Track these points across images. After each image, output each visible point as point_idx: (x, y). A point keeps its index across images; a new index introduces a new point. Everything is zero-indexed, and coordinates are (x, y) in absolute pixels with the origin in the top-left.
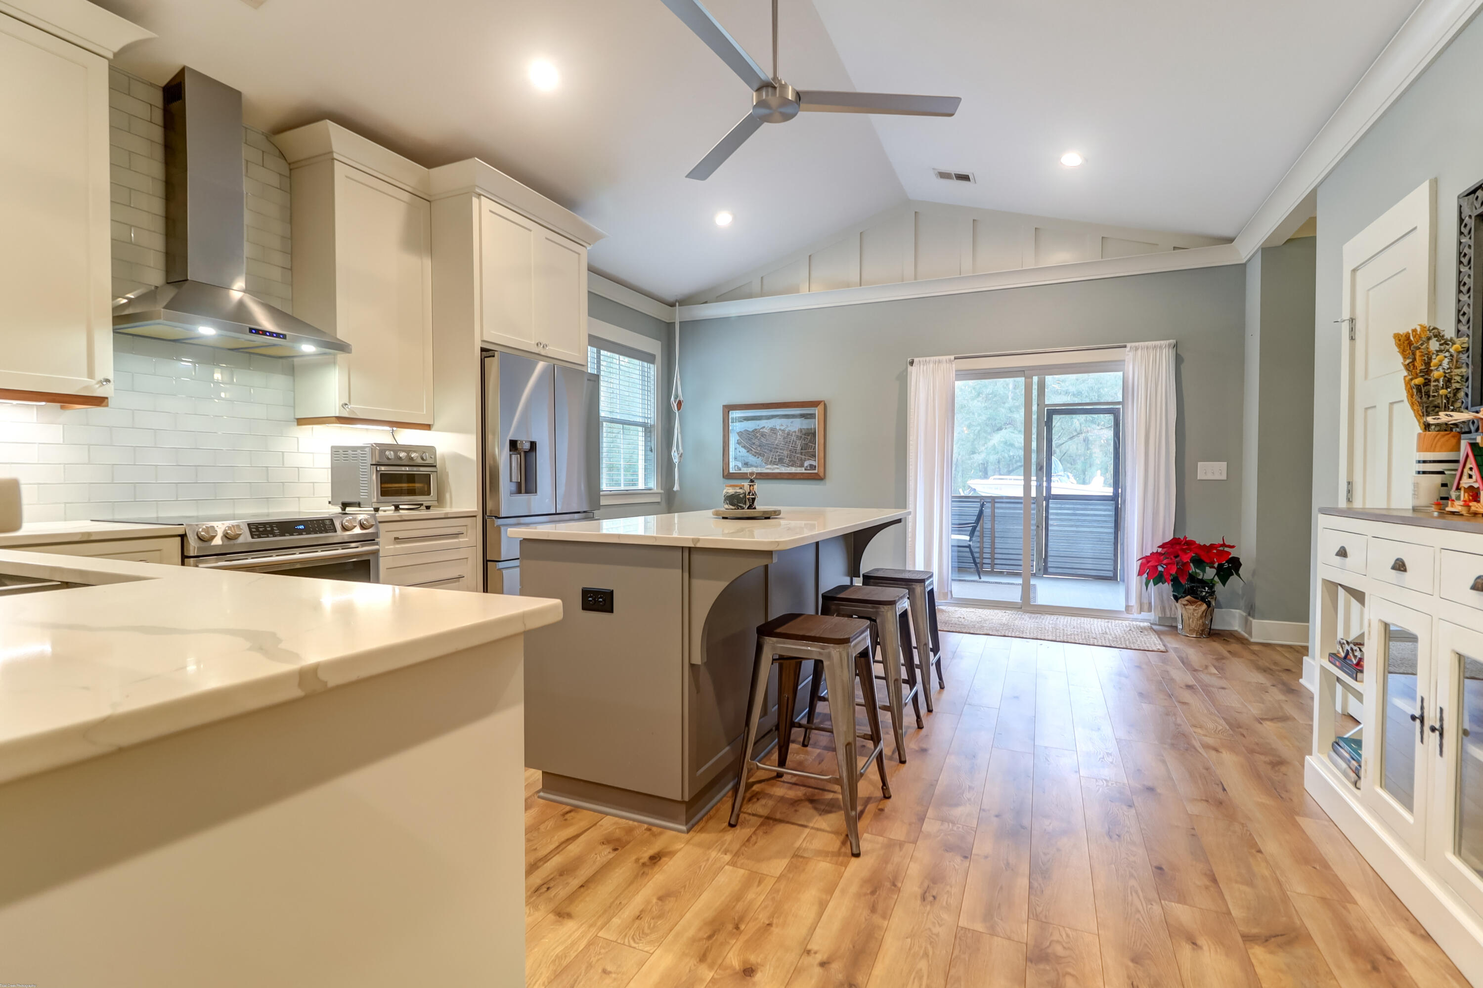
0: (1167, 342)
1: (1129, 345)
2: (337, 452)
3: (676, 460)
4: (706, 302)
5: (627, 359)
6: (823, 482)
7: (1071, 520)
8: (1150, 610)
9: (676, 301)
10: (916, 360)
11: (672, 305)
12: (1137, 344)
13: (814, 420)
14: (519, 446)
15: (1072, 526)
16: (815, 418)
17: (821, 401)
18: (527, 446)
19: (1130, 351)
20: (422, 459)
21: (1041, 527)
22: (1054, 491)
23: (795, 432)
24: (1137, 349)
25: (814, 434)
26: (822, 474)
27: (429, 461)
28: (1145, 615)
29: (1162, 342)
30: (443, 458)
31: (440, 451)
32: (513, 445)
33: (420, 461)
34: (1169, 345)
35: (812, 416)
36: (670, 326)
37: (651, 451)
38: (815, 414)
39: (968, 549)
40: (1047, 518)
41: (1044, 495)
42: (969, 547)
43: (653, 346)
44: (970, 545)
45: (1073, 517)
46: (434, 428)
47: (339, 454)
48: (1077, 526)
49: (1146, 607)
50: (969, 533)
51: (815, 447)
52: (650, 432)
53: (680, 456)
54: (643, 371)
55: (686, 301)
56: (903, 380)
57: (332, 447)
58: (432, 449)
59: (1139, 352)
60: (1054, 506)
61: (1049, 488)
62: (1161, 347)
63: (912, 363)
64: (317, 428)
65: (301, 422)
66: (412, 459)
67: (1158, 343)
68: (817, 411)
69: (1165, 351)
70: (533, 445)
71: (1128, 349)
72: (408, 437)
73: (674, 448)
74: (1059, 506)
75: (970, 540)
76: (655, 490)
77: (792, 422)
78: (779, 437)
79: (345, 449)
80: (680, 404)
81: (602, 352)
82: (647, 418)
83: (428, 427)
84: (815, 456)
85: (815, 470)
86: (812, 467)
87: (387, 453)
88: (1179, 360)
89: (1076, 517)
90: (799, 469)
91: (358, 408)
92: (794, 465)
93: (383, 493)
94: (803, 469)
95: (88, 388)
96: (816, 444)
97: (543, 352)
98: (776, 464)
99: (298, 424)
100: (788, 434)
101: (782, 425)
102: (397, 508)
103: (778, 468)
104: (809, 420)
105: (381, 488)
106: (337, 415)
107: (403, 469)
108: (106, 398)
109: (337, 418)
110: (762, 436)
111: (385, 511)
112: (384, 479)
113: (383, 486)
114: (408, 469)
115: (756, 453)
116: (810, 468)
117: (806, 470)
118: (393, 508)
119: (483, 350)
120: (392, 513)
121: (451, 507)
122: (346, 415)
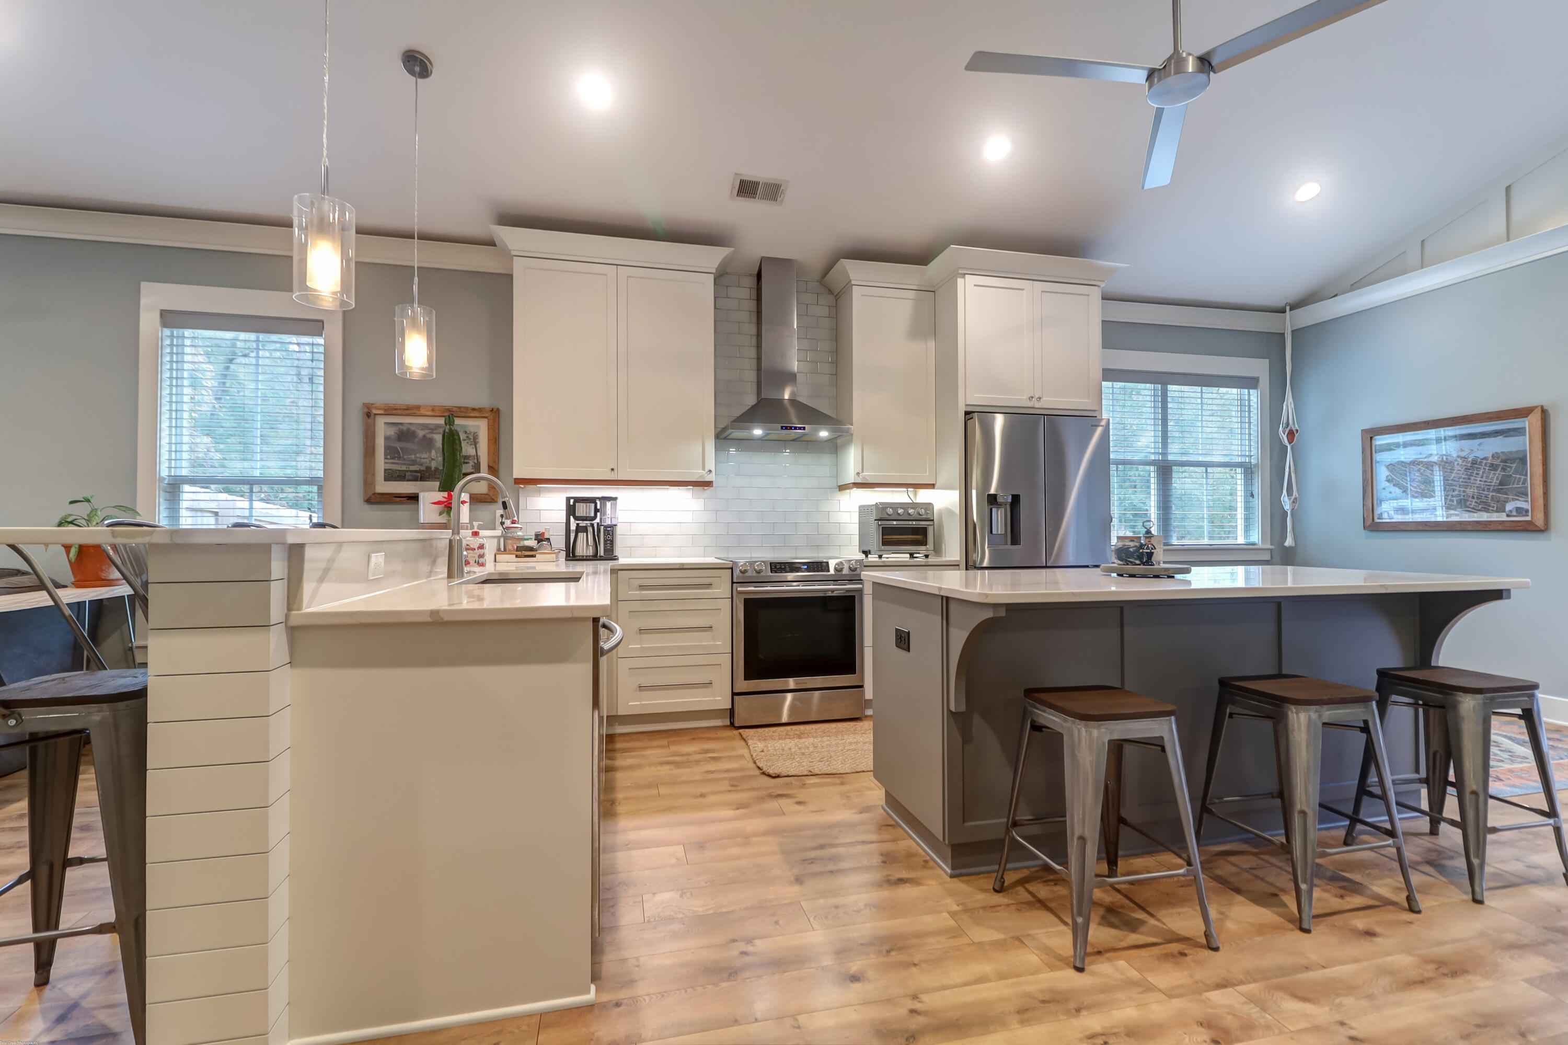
2: (861, 510)
4: (1334, 296)
6: (1544, 534)
9: (1287, 305)
13: (1521, 438)
14: (999, 500)
16: (1525, 435)
17: (1537, 407)
18: (1009, 500)
20: (919, 514)
23: (1486, 458)
25: (1523, 460)
26: (1540, 523)
27: (928, 515)
32: (994, 498)
33: (918, 516)
35: (1519, 431)
38: (1524, 428)
43: (1256, 366)
46: (936, 487)
47: (863, 512)
51: (1525, 480)
54: (1241, 400)
55: (1303, 302)
57: (860, 506)
58: (932, 506)
64: (851, 492)
65: (841, 488)
66: (909, 514)
68: (1527, 423)
70: (1016, 498)
77: (1480, 445)
78: (1457, 468)
79: (865, 508)
83: (932, 486)
84: (1526, 495)
85: (1529, 515)
86: (1522, 512)
87: (889, 510)
90: (1495, 514)
91: (869, 475)
92: (1486, 510)
93: (885, 543)
94: (1504, 514)
95: (702, 476)
96: (1526, 475)
97: (1037, 405)
98: (1455, 509)
99: (840, 490)
100: (1474, 462)
101: (1462, 450)
102: (912, 555)
103: (1456, 515)
104: (1511, 439)
105: (882, 539)
106: (853, 481)
107: (910, 523)
108: (712, 482)
109: (854, 483)
110: (1427, 468)
111: (887, 558)
112: (886, 531)
113: (884, 537)
114: (914, 523)
115: (1417, 492)
116: (1514, 513)
117: (1508, 516)
118: (908, 555)
119: (967, 413)
120: (908, 559)
121: (945, 557)
122: (860, 481)
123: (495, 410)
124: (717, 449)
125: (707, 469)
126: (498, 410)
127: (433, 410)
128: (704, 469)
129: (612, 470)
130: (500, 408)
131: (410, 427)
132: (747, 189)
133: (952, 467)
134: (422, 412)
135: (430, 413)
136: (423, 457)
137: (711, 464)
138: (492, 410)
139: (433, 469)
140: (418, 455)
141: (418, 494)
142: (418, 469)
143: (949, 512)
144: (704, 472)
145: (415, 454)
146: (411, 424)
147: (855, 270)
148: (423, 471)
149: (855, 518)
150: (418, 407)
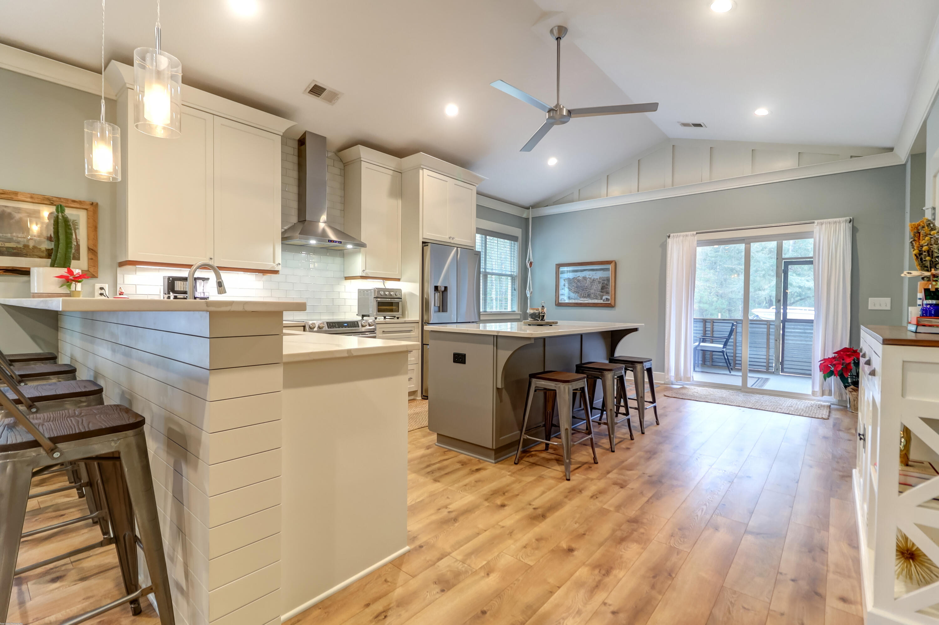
0: (844, 219)
1: (816, 221)
2: (361, 292)
3: (528, 295)
4: (547, 206)
5: (502, 240)
6: (613, 309)
7: (801, 336)
8: (830, 394)
9: (530, 206)
10: (672, 235)
11: (528, 208)
12: (822, 221)
13: (608, 272)
14: (439, 289)
15: (801, 341)
16: (609, 271)
17: (613, 261)
18: (443, 289)
19: (817, 225)
20: (396, 295)
21: (778, 341)
22: (789, 317)
23: (598, 279)
24: (822, 224)
25: (609, 280)
26: (613, 304)
27: (398, 296)
28: (826, 398)
29: (840, 219)
30: (405, 295)
31: (403, 292)
32: (436, 288)
33: (395, 296)
34: (846, 221)
35: (607, 269)
36: (527, 220)
37: (515, 290)
38: (609, 268)
39: (721, 354)
40: (783, 335)
41: (782, 319)
42: (723, 352)
43: (517, 232)
44: (723, 351)
45: (804, 335)
46: (401, 280)
47: (362, 293)
48: (806, 341)
49: (827, 392)
50: (723, 343)
51: (609, 288)
52: (515, 280)
53: (531, 293)
54: (511, 246)
55: (535, 206)
56: (664, 247)
57: (359, 290)
58: (400, 290)
59: (824, 226)
60: (789, 327)
61: (785, 314)
62: (839, 222)
63: (669, 237)
64: (352, 281)
65: (347, 278)
66: (391, 295)
67: (837, 219)
68: (610, 267)
69: (843, 225)
70: (446, 288)
71: (816, 224)
72: (390, 285)
73: (528, 289)
74: (793, 327)
75: (723, 348)
76: (517, 312)
77: (596, 273)
78: (588, 282)
79: (364, 290)
80: (531, 264)
81: (488, 237)
82: (513, 272)
83: (399, 280)
84: (609, 293)
85: (609, 301)
86: (607, 299)
87: (381, 292)
88: (854, 231)
89: (806, 335)
90: (599, 300)
91: (369, 272)
92: (596, 299)
93: (379, 311)
94: (602, 301)
95: (273, 267)
96: (609, 286)
97: (452, 242)
98: (586, 298)
99: (345, 280)
100: (594, 280)
101: (590, 275)
102: (385, 318)
103: (587, 300)
104: (605, 272)
105: (378, 308)
106: (361, 275)
107: (388, 299)
108: (279, 271)
109: (361, 276)
110: (578, 281)
111: (379, 319)
112: (380, 304)
113: (379, 307)
114: (389, 300)
115: (574, 291)
116: (605, 300)
117: (603, 301)
118: (383, 318)
119: (423, 243)
120: (383, 320)
121: (408, 318)
122: (364, 275)
123: (94, 204)
124: (283, 250)
125: (277, 263)
126: (97, 204)
127: (32, 198)
128: (274, 262)
129: (211, 259)
130: (99, 203)
131: (5, 209)
132: (317, 90)
133: (414, 270)
134: (20, 197)
135: (29, 200)
136: (20, 236)
137: (279, 259)
138: (92, 204)
139: (31, 247)
140: (14, 234)
141: (30, 268)
142: (15, 246)
143: (412, 295)
144: (275, 264)
145: (11, 233)
146: (6, 207)
147: (364, 152)
148: (20, 248)
149: (356, 296)
150: (16, 193)
